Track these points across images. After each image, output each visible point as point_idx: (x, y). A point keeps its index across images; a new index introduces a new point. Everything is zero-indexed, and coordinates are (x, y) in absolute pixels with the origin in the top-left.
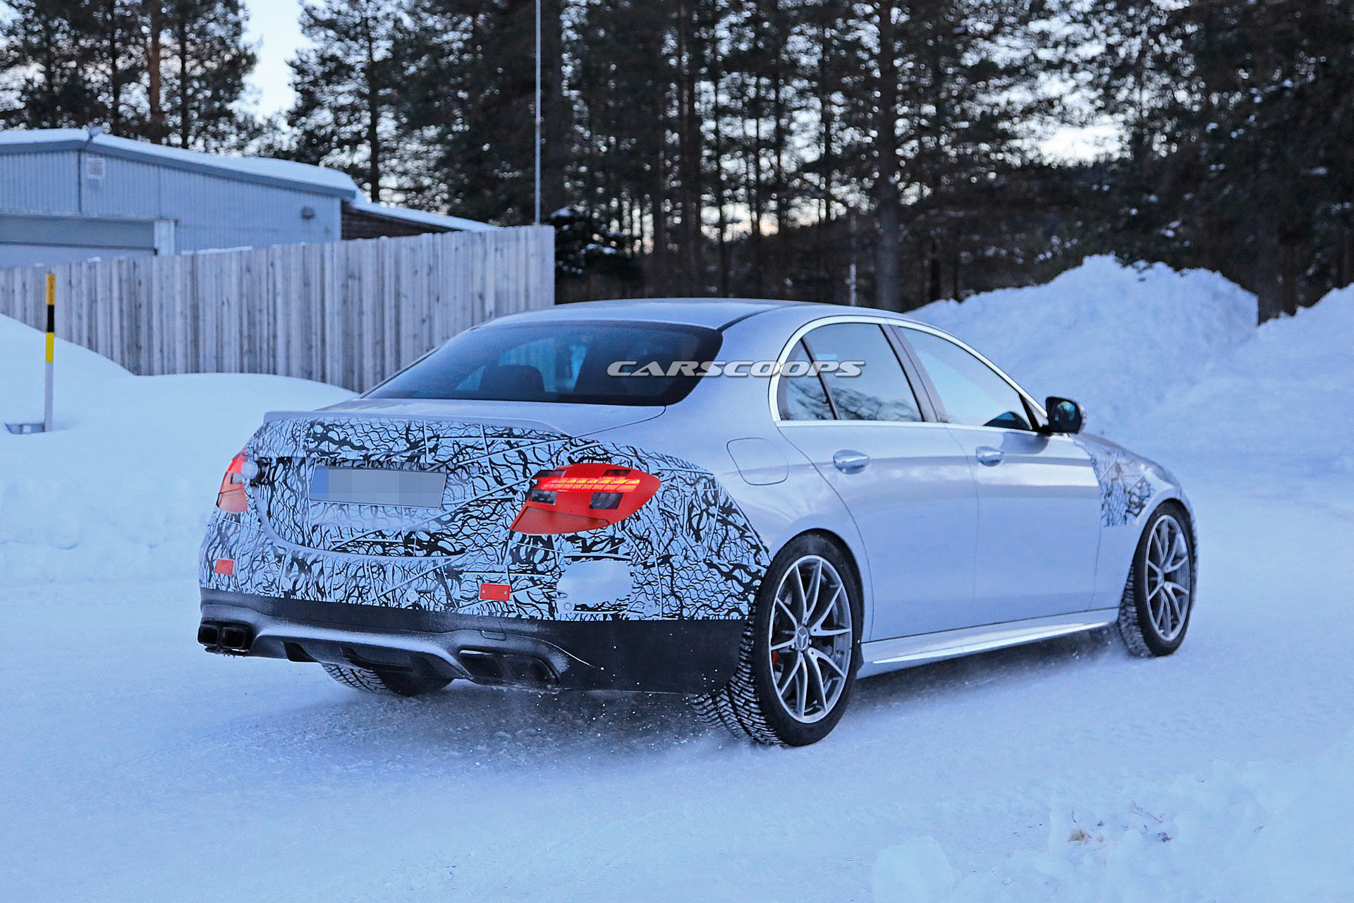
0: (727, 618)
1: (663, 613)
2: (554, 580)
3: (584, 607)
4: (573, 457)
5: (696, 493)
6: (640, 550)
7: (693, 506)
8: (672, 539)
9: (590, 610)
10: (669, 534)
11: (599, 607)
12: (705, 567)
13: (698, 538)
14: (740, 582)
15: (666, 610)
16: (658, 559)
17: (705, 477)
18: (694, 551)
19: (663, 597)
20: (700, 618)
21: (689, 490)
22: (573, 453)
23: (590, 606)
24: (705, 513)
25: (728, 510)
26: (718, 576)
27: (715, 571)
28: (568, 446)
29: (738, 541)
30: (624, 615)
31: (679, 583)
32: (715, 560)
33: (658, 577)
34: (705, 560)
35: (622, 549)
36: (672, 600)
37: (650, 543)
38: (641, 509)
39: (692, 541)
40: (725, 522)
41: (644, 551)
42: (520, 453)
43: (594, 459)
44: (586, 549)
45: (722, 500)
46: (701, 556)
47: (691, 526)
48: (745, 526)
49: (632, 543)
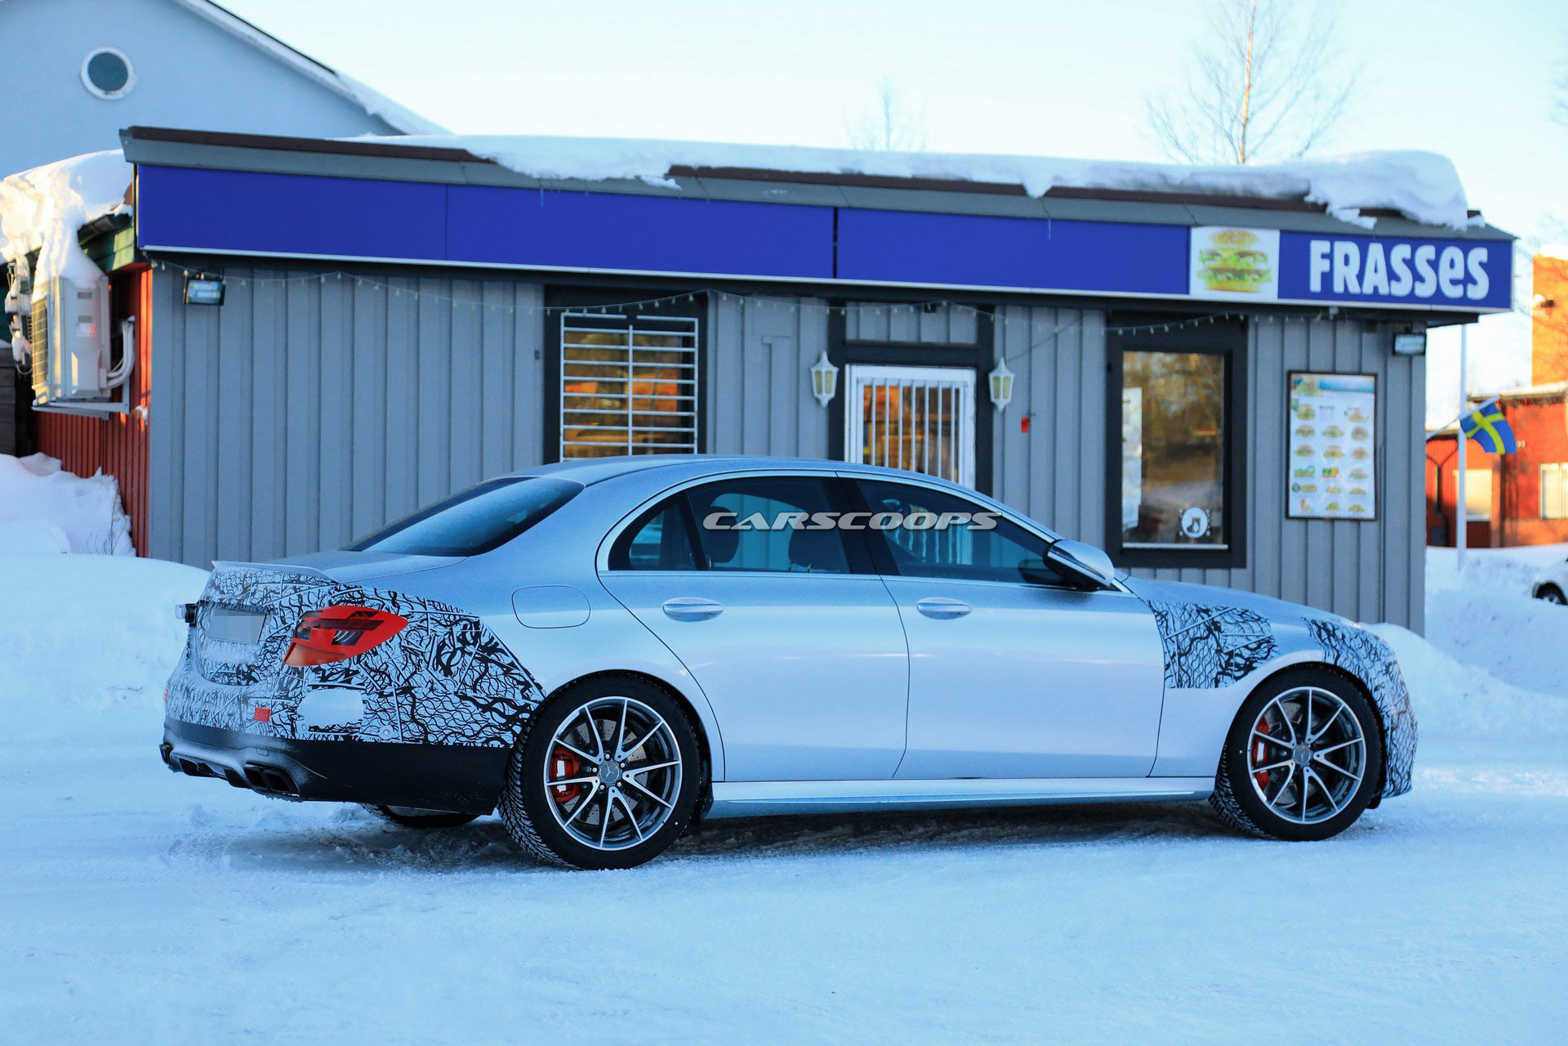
0: (486, 745)
1: (403, 737)
2: (296, 705)
3: (316, 729)
4: (333, 600)
5: (451, 633)
6: (376, 681)
7: (444, 644)
8: (415, 673)
9: (323, 731)
10: (411, 668)
11: (330, 729)
12: (456, 699)
13: (447, 671)
14: (502, 715)
15: (406, 735)
16: (396, 690)
17: (468, 620)
18: (442, 684)
19: (401, 723)
20: (451, 744)
21: (441, 631)
22: (334, 597)
23: (322, 727)
24: (459, 653)
25: (492, 648)
26: (473, 708)
27: (469, 703)
28: (332, 591)
29: (501, 678)
30: (356, 736)
31: (422, 711)
32: (470, 693)
33: (396, 705)
34: (456, 693)
35: (355, 681)
36: (412, 726)
37: (389, 676)
38: (380, 645)
39: (441, 676)
40: (484, 661)
41: (380, 683)
42: (300, 596)
43: (350, 602)
44: (324, 678)
45: (484, 640)
46: (451, 688)
47: (439, 662)
48: (512, 664)
49: (366, 675)
